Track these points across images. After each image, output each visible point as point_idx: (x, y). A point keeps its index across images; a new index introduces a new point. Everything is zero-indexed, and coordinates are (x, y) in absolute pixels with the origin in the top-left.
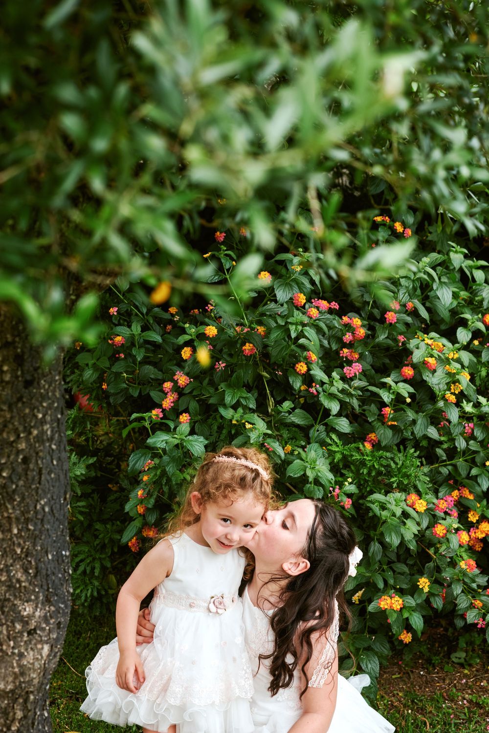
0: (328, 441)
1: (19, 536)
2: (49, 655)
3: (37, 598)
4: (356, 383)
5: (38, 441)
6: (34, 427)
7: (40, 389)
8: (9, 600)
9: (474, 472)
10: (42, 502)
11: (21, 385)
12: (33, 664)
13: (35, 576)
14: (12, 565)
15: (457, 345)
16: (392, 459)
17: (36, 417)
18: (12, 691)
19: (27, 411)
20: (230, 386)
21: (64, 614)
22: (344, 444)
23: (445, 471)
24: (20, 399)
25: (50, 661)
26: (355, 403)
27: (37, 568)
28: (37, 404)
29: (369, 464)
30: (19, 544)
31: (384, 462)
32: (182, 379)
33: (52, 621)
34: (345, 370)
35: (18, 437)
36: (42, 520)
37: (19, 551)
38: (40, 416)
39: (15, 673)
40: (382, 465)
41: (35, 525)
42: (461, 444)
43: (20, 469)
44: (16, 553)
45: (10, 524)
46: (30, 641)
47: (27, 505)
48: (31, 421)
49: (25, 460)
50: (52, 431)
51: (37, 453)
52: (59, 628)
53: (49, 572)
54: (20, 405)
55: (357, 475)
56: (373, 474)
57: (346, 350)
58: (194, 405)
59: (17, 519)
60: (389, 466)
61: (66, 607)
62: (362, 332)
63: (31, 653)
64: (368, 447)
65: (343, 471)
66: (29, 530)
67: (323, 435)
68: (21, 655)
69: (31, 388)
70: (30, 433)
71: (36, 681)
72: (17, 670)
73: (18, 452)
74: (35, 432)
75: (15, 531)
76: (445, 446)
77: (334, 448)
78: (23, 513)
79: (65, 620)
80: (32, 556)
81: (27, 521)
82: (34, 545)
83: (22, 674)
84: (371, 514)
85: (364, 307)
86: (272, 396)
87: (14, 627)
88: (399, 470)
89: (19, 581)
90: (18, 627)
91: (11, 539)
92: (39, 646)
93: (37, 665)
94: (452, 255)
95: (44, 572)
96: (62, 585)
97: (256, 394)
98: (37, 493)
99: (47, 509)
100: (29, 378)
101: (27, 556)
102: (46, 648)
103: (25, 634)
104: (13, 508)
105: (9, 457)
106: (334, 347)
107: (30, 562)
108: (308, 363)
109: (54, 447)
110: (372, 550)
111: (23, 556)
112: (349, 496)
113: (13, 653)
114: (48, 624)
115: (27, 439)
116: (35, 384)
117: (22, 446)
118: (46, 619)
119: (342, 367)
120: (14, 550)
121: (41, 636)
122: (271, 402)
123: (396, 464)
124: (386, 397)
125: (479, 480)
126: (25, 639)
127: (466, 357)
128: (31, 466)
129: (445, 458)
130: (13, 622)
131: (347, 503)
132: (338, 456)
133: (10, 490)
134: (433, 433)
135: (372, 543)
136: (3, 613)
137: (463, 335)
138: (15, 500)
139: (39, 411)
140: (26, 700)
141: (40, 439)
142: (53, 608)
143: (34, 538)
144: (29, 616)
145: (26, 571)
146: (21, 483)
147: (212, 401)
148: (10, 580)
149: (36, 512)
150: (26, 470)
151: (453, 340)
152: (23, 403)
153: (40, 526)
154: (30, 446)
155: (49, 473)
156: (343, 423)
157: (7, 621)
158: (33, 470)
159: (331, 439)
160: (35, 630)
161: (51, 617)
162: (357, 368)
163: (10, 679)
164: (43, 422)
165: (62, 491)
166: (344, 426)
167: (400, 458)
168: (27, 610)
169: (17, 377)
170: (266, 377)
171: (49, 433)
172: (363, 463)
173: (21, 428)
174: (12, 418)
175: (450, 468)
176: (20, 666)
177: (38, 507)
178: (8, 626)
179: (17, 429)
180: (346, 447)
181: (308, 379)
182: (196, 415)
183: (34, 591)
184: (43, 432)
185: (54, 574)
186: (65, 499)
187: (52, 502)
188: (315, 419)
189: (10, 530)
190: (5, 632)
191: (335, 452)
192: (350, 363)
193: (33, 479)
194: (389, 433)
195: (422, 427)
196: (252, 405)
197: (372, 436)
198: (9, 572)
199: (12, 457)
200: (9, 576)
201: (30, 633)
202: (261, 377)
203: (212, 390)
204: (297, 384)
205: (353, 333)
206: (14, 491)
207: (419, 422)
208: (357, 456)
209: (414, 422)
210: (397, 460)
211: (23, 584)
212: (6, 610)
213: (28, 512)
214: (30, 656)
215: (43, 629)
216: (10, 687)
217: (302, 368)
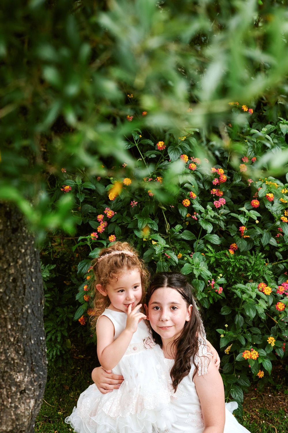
0: (206, 249)
1: (12, 330)
2: (34, 406)
3: (25, 369)
4: (222, 211)
5: (22, 267)
6: (19, 258)
7: (22, 233)
8: (7, 372)
10: (26, 307)
11: (10, 232)
12: (24, 413)
13: (24, 355)
14: (8, 349)
16: (248, 260)
17: (21, 251)
18: (11, 431)
19: (15, 248)
20: (140, 216)
21: (43, 378)
22: (216, 251)
23: (282, 266)
24: (10, 241)
25: (35, 410)
26: (222, 224)
27: (24, 350)
28: (21, 243)
29: (233, 264)
30: (12, 335)
31: (243, 263)
32: (110, 213)
33: (35, 384)
34: (215, 203)
35: (9, 265)
36: (27, 319)
37: (12, 340)
38: (23, 251)
39: (13, 419)
40: (241, 265)
41: (22, 322)
43: (11, 286)
44: (10, 341)
45: (6, 322)
46: (22, 398)
47: (17, 309)
48: (17, 255)
49: (14, 280)
50: (31, 260)
51: (22, 275)
52: (40, 388)
53: (32, 352)
54: (10, 244)
55: (225, 272)
56: (236, 270)
57: (214, 190)
58: (118, 229)
59: (11, 319)
60: (246, 265)
61: (44, 373)
62: (225, 177)
63: (23, 406)
64: (231, 252)
65: (216, 269)
66: (18, 325)
67: (202, 246)
68: (16, 407)
69: (16, 233)
70: (17, 262)
71: (26, 424)
72: (14, 417)
73: (10, 275)
74: (20, 262)
75: (10, 327)
76: (281, 250)
77: (210, 254)
78: (14, 315)
79: (43, 382)
80: (21, 342)
81: (17, 320)
82: (22, 335)
83: (17, 419)
84: (235, 297)
85: (225, 161)
86: (168, 222)
87: (11, 389)
88: (252, 267)
89: (13, 359)
90: (14, 389)
91: (7, 332)
92: (28, 401)
93: (27, 413)
94: (281, 125)
95: (29, 352)
96: (41, 359)
97: (158, 221)
98: (23, 301)
99: (29, 311)
100: (15, 226)
101: (17, 342)
102: (32, 402)
103: (19, 394)
104: (8, 312)
105: (3, 278)
106: (207, 188)
107: (20, 346)
108: (191, 199)
109: (33, 270)
110: (237, 320)
111: (15, 343)
112: (221, 285)
113: (11, 407)
114: (33, 386)
115: (15, 266)
116: (19, 230)
117: (12, 271)
118: (31, 383)
119: (213, 201)
120: (9, 339)
121: (28, 394)
122: (168, 225)
123: (250, 263)
124: (243, 220)
126: (19, 396)
128: (18, 284)
129: (281, 258)
130: (10, 386)
131: (220, 290)
132: (213, 260)
133: (5, 300)
134: (273, 242)
135: (237, 316)
136: (3, 380)
138: (9, 307)
139: (22, 248)
141: (23, 266)
142: (35, 375)
143: (22, 330)
144: (20, 382)
145: (17, 352)
146: (12, 295)
147: (130, 226)
148: (7, 359)
149: (23, 314)
150: (15, 287)
151: (284, 181)
152: (12, 243)
153: (25, 323)
154: (17, 271)
155: (30, 287)
156: (215, 238)
157: (6, 385)
158: (20, 286)
159: (207, 248)
160: (24, 390)
161: (35, 381)
162: (222, 201)
163: (10, 423)
164: (25, 254)
165: (39, 299)
166: (216, 239)
167: (253, 259)
168: (19, 377)
169: (7, 226)
170: (164, 210)
171: (29, 261)
172: (229, 264)
173: (11, 260)
174: (5, 253)
175: (285, 264)
176: (16, 414)
177: (24, 310)
178: (7, 389)
179: (8, 260)
180: (218, 253)
181: (191, 210)
182: (119, 236)
183: (23, 365)
184: (25, 261)
185: (35, 352)
186: (41, 303)
187: (33, 306)
188: (197, 236)
189: (6, 326)
190: (5, 393)
191: (210, 257)
192: (217, 198)
193: (20, 292)
194: (245, 243)
195: (267, 239)
196: (156, 228)
197: (234, 245)
198: (6, 353)
199: (6, 279)
200: (6, 356)
201: (21, 393)
202: (161, 209)
203: (129, 219)
204: (184, 213)
205: (218, 178)
206: (8, 301)
207: (264, 235)
208: (225, 259)
209: (261, 236)
210: (251, 261)
211: (16, 361)
212: (5, 378)
213: (18, 314)
214: (22, 408)
215: (30, 390)
216: (9, 429)
217: (187, 203)
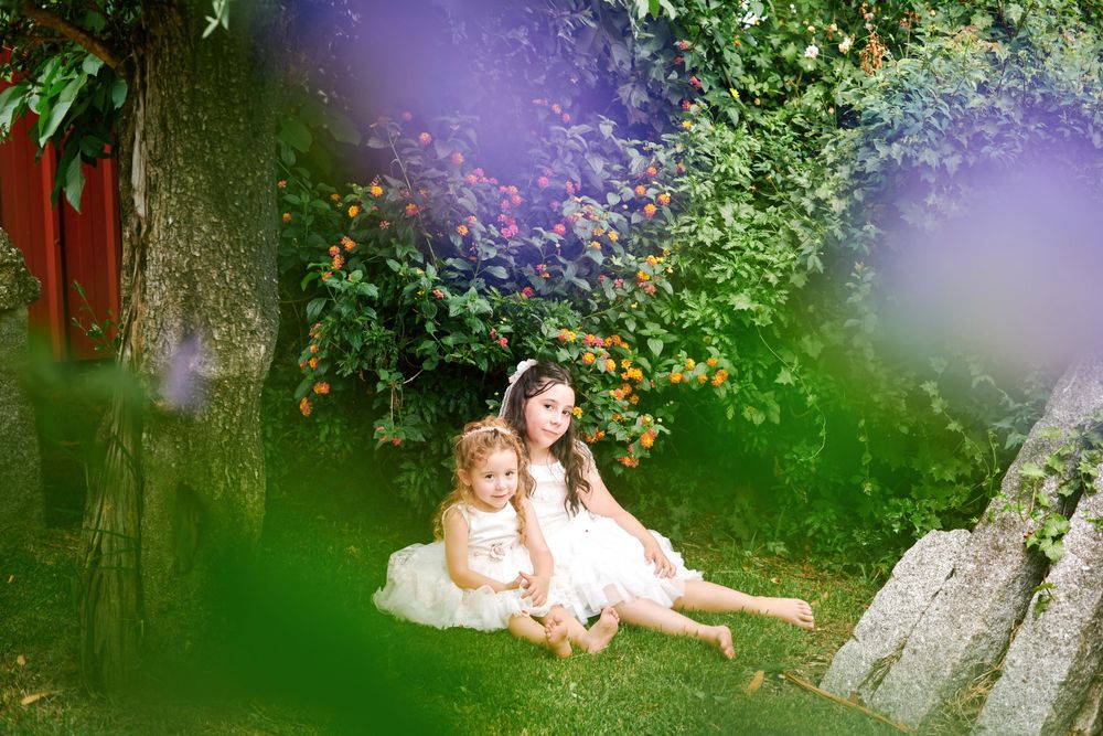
0: (488, 291)
1: (245, 255)
2: (265, 354)
3: (256, 307)
6: (258, 170)
8: (236, 304)
9: (622, 315)
10: (261, 232)
11: (250, 135)
12: (254, 358)
13: (256, 290)
15: (606, 206)
17: (259, 162)
18: (239, 378)
19: (254, 156)
21: (275, 328)
22: (503, 295)
24: (249, 146)
25: (266, 361)
26: (511, 259)
27: (256, 284)
29: (525, 308)
32: (349, 244)
33: (267, 329)
34: (502, 231)
35: (247, 175)
36: (261, 247)
39: (241, 363)
42: (611, 295)
46: (252, 339)
47: (251, 232)
49: (251, 196)
51: (259, 192)
52: (271, 336)
53: (265, 291)
54: (249, 150)
55: (515, 320)
57: (503, 216)
59: (244, 241)
61: (276, 323)
62: (518, 199)
63: (253, 349)
66: (252, 252)
67: (483, 286)
68: (245, 349)
69: (257, 139)
70: (255, 174)
71: (255, 374)
72: (242, 361)
73: (247, 187)
74: (259, 174)
77: (493, 298)
79: (275, 332)
81: (251, 244)
83: (246, 365)
89: (244, 291)
90: (244, 326)
92: (258, 345)
93: (256, 360)
94: (601, 126)
95: (261, 289)
96: (273, 305)
98: (258, 224)
99: (264, 239)
102: (263, 348)
103: (249, 333)
106: (493, 213)
108: (469, 226)
112: (505, 335)
113: (240, 347)
114: (264, 330)
115: (253, 180)
117: (250, 183)
118: (263, 326)
121: (259, 337)
122: (435, 260)
124: (538, 243)
125: (627, 322)
126: (248, 337)
127: (615, 217)
128: (255, 201)
129: (597, 307)
130: (240, 322)
131: (503, 341)
133: (240, 217)
134: (584, 283)
137: (613, 199)
138: (243, 226)
140: (248, 389)
142: (267, 320)
143: (255, 259)
144: (250, 320)
145: (249, 284)
146: (247, 213)
147: (380, 255)
149: (257, 239)
150: (251, 204)
151: (603, 201)
152: (252, 149)
153: (259, 251)
154: (255, 184)
156: (500, 270)
159: (490, 290)
160: (255, 331)
161: (266, 326)
162: (513, 229)
163: (237, 367)
166: (502, 272)
167: (554, 305)
168: (250, 314)
170: (428, 237)
172: (519, 308)
173: (249, 169)
174: (243, 159)
176: (244, 358)
177: (258, 235)
178: (236, 325)
179: (247, 169)
180: (505, 297)
183: (255, 301)
185: (267, 293)
186: (276, 237)
187: (268, 235)
188: (475, 268)
189: (239, 251)
191: (494, 301)
192: (507, 226)
193: (256, 212)
194: (543, 281)
196: (420, 260)
197: (528, 289)
199: (242, 191)
201: (251, 333)
202: (425, 238)
204: (458, 243)
205: (510, 200)
206: (242, 219)
211: (247, 294)
212: (235, 312)
213: (252, 238)
214: (251, 352)
215: (261, 333)
216: (237, 374)
217: (463, 230)
